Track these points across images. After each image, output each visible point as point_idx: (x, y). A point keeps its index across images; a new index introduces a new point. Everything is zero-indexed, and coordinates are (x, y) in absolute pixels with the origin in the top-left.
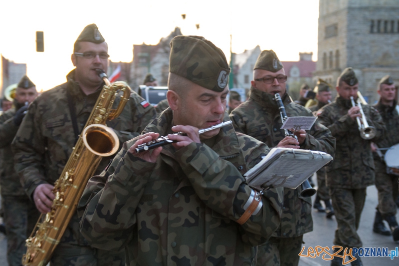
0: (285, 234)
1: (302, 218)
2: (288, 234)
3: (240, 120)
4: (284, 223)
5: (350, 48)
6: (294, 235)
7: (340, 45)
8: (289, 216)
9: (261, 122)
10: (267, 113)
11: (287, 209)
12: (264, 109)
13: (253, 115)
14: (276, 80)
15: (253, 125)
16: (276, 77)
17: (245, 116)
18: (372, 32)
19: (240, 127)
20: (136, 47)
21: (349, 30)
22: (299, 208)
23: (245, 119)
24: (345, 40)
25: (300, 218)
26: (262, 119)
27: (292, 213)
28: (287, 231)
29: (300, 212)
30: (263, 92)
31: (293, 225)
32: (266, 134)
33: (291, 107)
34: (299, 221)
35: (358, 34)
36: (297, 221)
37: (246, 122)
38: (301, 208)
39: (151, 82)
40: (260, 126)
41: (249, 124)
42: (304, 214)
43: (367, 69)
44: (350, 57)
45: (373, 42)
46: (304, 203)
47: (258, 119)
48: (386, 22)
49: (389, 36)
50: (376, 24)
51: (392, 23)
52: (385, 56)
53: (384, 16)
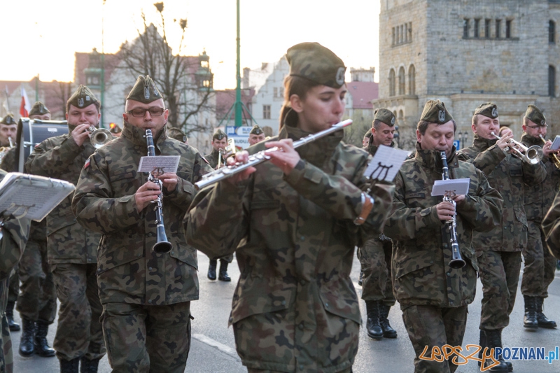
0: (150, 301)
1: (176, 282)
2: (154, 301)
3: (102, 160)
4: (149, 288)
5: (432, 62)
6: (163, 302)
7: (415, 56)
8: (157, 278)
9: (128, 163)
10: (139, 152)
11: (155, 270)
12: (136, 148)
13: (121, 155)
14: (148, 112)
15: (118, 165)
16: (149, 110)
17: (108, 155)
18: (466, 36)
19: (100, 168)
20: (79, 56)
21: (430, 34)
22: (171, 270)
23: (107, 159)
24: (424, 50)
25: (172, 282)
26: (131, 158)
27: (160, 275)
28: (154, 297)
29: (172, 274)
30: (133, 127)
31: (162, 291)
32: (133, 178)
33: (173, 146)
34: (170, 286)
35: (443, 39)
36: (167, 285)
37: (108, 163)
38: (175, 270)
39: (42, 114)
40: (126, 168)
41: (111, 166)
42: (180, 277)
43: (458, 96)
44: (433, 77)
45: (468, 52)
46: (180, 264)
47: (125, 159)
48: (488, 22)
49: (493, 44)
50: (472, 25)
51: (498, 22)
52: (487, 75)
53: (486, 11)
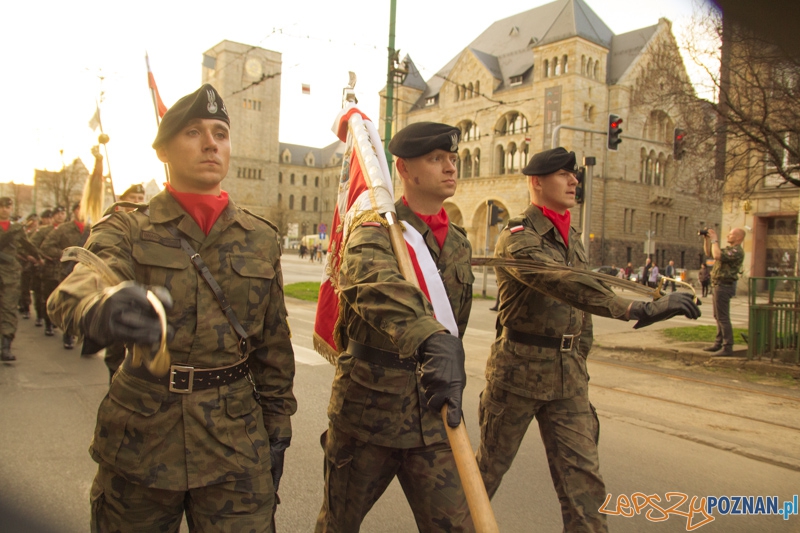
18: (239, 176)
45: (240, 184)
48: (250, 170)
49: (252, 181)
50: (242, 171)
51: (255, 171)
52: (249, 196)
53: (249, 165)
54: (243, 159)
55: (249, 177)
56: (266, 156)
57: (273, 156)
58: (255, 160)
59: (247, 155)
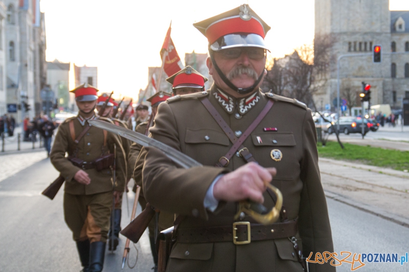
18: (349, 50)
48: (360, 44)
49: (363, 54)
50: (353, 44)
51: (366, 44)
52: (361, 68)
53: (359, 38)
54: (354, 33)
55: (360, 50)
56: (377, 27)
57: (384, 27)
58: (366, 33)
59: (357, 28)
